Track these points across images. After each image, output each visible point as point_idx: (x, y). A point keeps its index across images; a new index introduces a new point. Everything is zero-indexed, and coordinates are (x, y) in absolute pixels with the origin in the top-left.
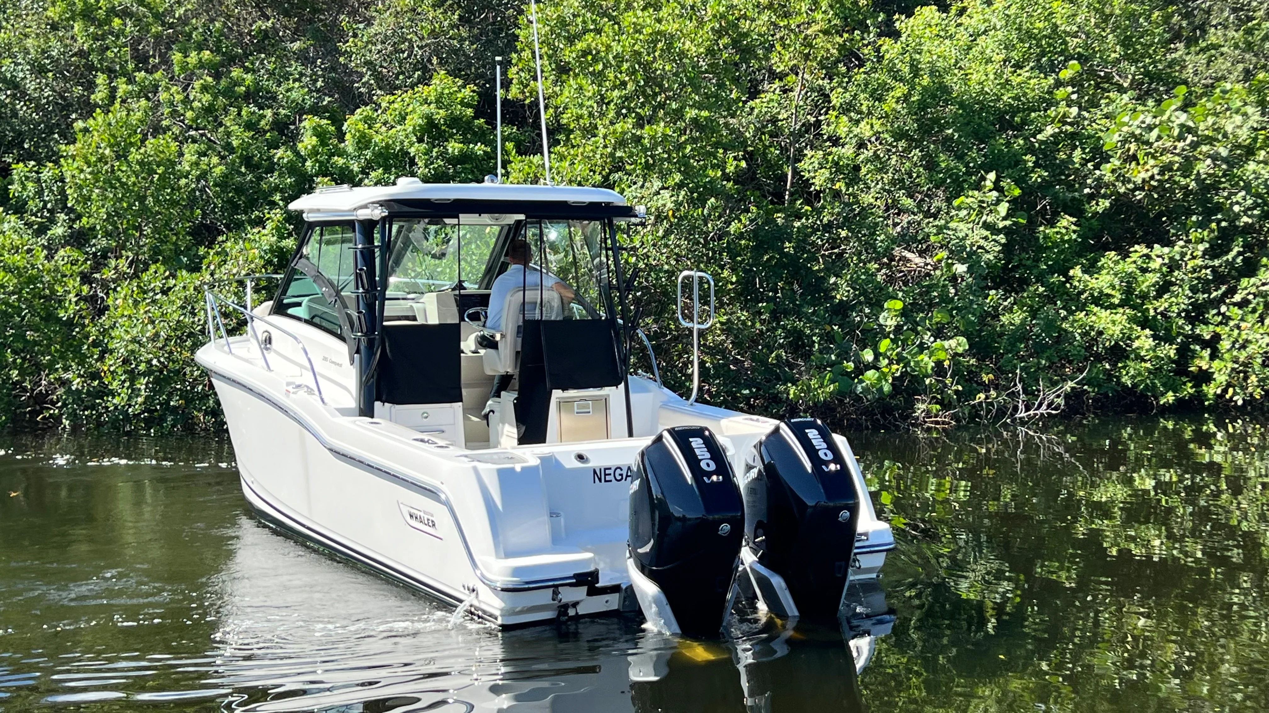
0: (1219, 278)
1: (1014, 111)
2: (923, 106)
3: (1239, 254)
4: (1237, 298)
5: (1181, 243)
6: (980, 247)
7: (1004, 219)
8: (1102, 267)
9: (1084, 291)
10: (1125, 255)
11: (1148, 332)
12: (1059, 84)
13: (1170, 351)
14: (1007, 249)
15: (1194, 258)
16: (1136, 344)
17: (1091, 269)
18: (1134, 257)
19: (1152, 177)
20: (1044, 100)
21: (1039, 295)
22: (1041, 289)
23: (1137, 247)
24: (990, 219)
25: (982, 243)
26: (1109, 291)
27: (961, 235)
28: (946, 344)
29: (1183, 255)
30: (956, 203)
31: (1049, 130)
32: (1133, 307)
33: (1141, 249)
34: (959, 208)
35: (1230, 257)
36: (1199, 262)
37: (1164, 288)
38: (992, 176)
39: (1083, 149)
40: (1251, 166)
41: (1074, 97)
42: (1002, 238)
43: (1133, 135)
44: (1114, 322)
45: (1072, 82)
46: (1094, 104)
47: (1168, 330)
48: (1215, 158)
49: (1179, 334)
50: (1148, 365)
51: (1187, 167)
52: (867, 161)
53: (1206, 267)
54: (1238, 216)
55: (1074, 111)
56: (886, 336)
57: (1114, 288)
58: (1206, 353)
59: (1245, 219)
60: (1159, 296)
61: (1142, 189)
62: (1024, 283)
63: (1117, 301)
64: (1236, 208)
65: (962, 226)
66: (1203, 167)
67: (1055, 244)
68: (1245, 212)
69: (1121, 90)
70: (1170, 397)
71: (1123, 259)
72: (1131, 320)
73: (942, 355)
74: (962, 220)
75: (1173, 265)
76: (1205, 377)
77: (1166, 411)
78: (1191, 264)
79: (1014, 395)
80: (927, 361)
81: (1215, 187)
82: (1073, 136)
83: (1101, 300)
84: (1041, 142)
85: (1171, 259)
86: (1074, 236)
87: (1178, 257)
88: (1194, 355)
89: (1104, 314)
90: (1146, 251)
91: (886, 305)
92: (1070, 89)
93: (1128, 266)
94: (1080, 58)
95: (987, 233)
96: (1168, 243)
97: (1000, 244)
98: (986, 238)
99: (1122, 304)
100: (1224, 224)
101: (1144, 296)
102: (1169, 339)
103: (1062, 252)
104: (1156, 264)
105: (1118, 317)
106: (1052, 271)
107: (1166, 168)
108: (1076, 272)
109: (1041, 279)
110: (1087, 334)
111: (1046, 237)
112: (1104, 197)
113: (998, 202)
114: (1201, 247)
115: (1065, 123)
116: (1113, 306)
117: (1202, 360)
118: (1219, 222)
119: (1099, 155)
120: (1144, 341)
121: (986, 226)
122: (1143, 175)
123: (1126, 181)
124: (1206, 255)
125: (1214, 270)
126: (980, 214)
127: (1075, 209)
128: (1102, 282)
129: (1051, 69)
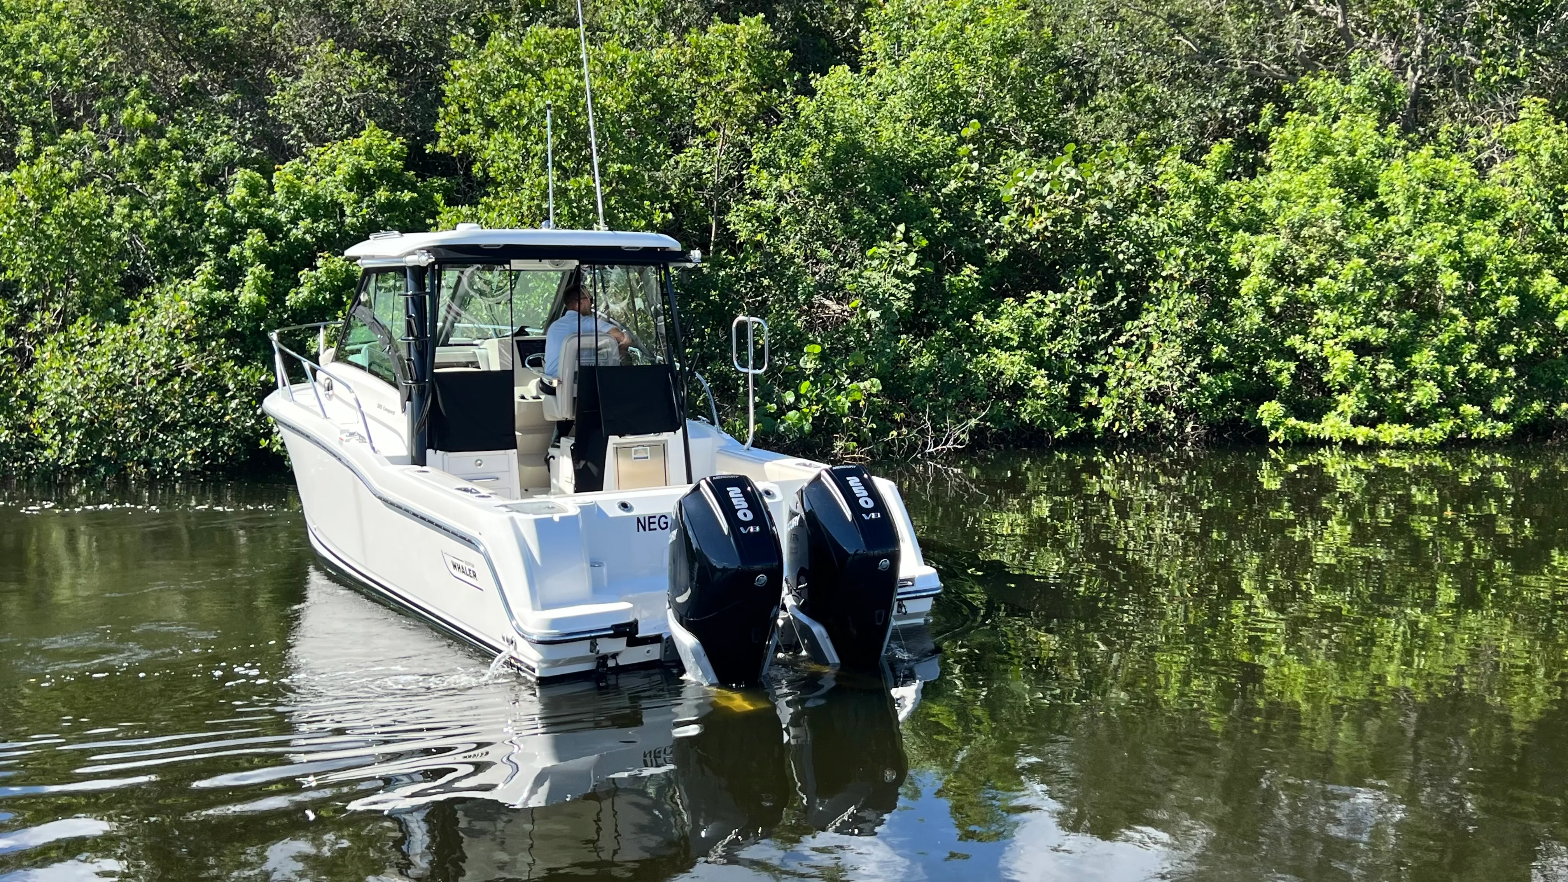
0: (1106, 322)
1: (921, 167)
2: (837, 161)
3: (1123, 299)
4: (1123, 339)
5: (1072, 289)
6: (891, 295)
7: (913, 268)
8: (1002, 312)
9: (985, 335)
10: (1022, 301)
11: (1043, 371)
12: (962, 141)
13: (1063, 389)
14: (916, 296)
15: (1084, 303)
16: (1032, 383)
17: (992, 314)
18: (1031, 302)
19: (1046, 228)
20: (948, 157)
21: (946, 339)
22: (948, 333)
23: (1033, 293)
24: (900, 268)
25: (893, 290)
26: (1008, 334)
27: (874, 283)
28: (862, 385)
29: (1074, 300)
30: (869, 253)
31: (953, 185)
32: (1030, 349)
33: (1037, 295)
34: (872, 258)
35: (1116, 301)
36: (1088, 307)
37: (1057, 331)
38: (902, 228)
39: (985, 203)
40: (1134, 218)
41: (975, 153)
42: (911, 286)
43: (1027, 188)
44: (1013, 363)
45: (972, 140)
46: (994, 159)
47: (1061, 370)
48: (1101, 209)
49: (1071, 373)
50: (1044, 402)
51: (1077, 220)
52: (787, 213)
53: (1095, 312)
54: (1122, 264)
55: (975, 166)
56: (807, 378)
57: (1012, 330)
58: (1095, 391)
59: (1129, 266)
60: (1053, 338)
61: (1037, 239)
62: (932, 328)
63: (1015, 344)
64: (1121, 257)
65: (875, 274)
66: (1092, 219)
67: (960, 292)
68: (1128, 260)
69: (1019, 148)
70: (1064, 431)
71: (1021, 304)
72: (1028, 361)
73: (857, 396)
74: (875, 269)
75: (1065, 310)
76: (1094, 412)
77: (1061, 444)
78: (1080, 309)
79: (923, 432)
80: (844, 402)
81: (1103, 237)
82: (975, 190)
83: (1001, 343)
84: (946, 196)
85: (1064, 304)
86: (977, 284)
87: (1069, 302)
88: (1085, 392)
89: (1004, 355)
90: (1041, 297)
91: (805, 350)
92: (971, 146)
93: (1025, 312)
94: (979, 116)
95: (898, 281)
96: (1059, 289)
97: (909, 292)
98: (897, 286)
99: (1019, 347)
100: (1110, 271)
101: (1040, 339)
102: (1062, 378)
103: (965, 298)
104: (1050, 309)
105: (1016, 359)
106: (957, 315)
107: (1058, 220)
108: (979, 317)
109: (947, 324)
110: (990, 374)
111: (952, 285)
112: (1003, 246)
113: (908, 252)
114: (1090, 293)
115: (967, 178)
116: (1012, 349)
117: (1092, 398)
118: (1105, 270)
119: (998, 208)
120: (1040, 380)
121: (897, 275)
122: (1037, 226)
123: (1022, 232)
124: (1095, 300)
125: (1102, 314)
126: (891, 263)
127: (977, 258)
128: (1002, 326)
129: (954, 128)
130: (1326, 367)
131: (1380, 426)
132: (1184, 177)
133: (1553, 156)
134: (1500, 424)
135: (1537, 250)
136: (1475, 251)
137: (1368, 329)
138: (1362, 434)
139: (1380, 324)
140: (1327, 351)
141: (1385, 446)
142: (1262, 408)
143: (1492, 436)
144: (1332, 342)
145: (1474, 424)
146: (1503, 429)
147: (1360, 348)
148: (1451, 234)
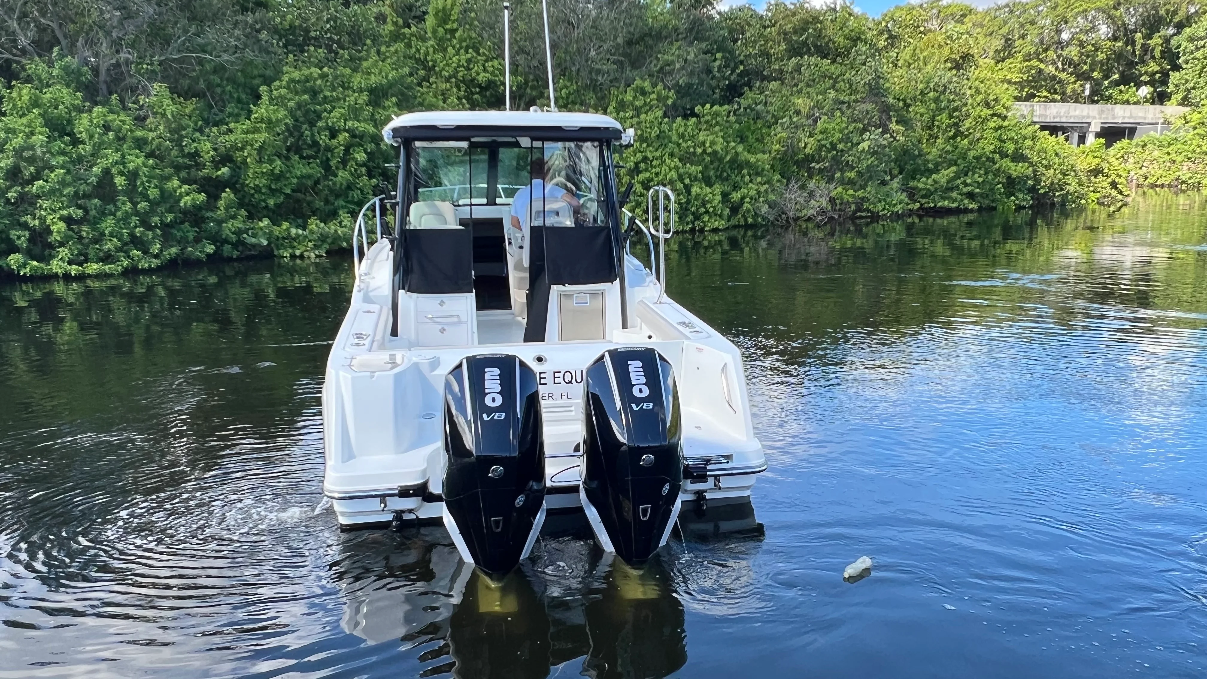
130: (50, 232)
131: (85, 265)
134: (154, 260)
136: (131, 166)
137: (71, 210)
138: (74, 270)
139: (79, 207)
140: (48, 222)
141: (89, 276)
142: (10, 258)
143: (150, 266)
144: (52, 217)
145: (140, 260)
146: (155, 263)
147: (69, 220)
148: (117, 157)
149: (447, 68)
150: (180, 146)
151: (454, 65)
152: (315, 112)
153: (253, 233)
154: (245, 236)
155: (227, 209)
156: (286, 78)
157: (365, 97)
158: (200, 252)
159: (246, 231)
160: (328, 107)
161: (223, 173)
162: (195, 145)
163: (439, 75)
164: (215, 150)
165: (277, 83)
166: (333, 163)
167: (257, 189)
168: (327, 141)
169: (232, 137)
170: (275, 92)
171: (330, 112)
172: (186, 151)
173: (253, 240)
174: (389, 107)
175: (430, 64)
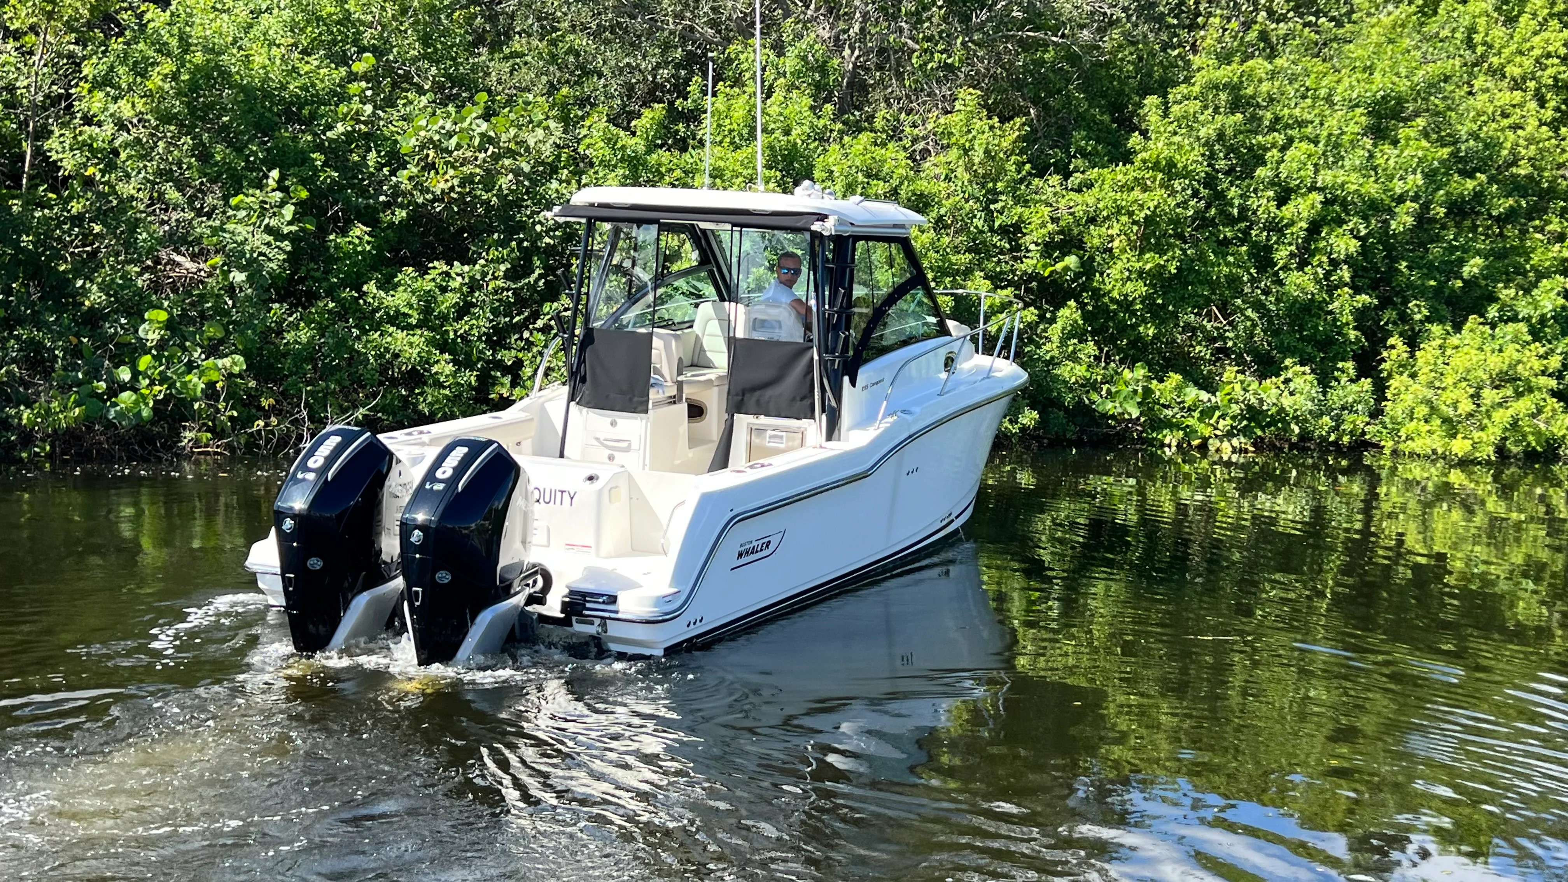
0: (521, 302)
1: (302, 102)
2: (194, 87)
3: (541, 276)
4: (540, 323)
5: (482, 262)
6: (261, 254)
7: (290, 223)
8: (399, 284)
9: (378, 309)
10: (423, 271)
11: (447, 356)
12: (353, 77)
13: (470, 377)
14: (293, 258)
15: (495, 278)
16: (434, 369)
17: (388, 284)
18: (433, 274)
19: (452, 189)
20: (336, 94)
21: (330, 312)
22: (331, 305)
23: (436, 263)
24: (273, 223)
25: (264, 249)
26: (406, 310)
27: (239, 239)
28: (220, 363)
29: (484, 275)
30: (234, 201)
31: (340, 128)
32: (431, 329)
33: (440, 266)
34: (237, 208)
35: (532, 279)
36: (500, 283)
37: (464, 310)
38: (275, 174)
39: (378, 152)
40: (554, 185)
41: (369, 93)
42: (287, 245)
43: (431, 140)
44: (411, 344)
45: (365, 77)
46: (390, 103)
47: (468, 355)
48: (518, 172)
49: (479, 359)
50: (447, 392)
51: (489, 181)
52: (126, 145)
53: (508, 290)
54: (540, 236)
55: (369, 108)
56: (147, 352)
57: (411, 307)
58: (507, 380)
59: (547, 240)
60: (459, 317)
61: (442, 200)
62: (312, 297)
63: (414, 322)
64: (538, 228)
65: (240, 228)
66: (505, 181)
67: (348, 256)
68: (547, 232)
69: (421, 91)
71: (422, 276)
72: (430, 342)
73: (214, 376)
74: (240, 221)
75: (474, 285)
78: (492, 285)
79: (297, 423)
80: (196, 383)
81: (518, 204)
82: (367, 136)
83: (397, 319)
84: (330, 140)
85: (472, 278)
86: (368, 248)
87: (478, 277)
88: (495, 382)
89: (400, 335)
90: (445, 268)
91: (146, 316)
92: (363, 84)
93: (427, 284)
94: (374, 50)
95: (271, 239)
96: (467, 260)
97: (285, 252)
98: (268, 244)
99: (420, 325)
100: (526, 244)
101: (444, 318)
102: (468, 364)
103: (355, 264)
104: (456, 283)
105: (415, 339)
106: (343, 284)
107: (467, 180)
108: (370, 287)
109: (331, 293)
110: (382, 356)
111: (338, 247)
112: (402, 206)
113: (282, 204)
114: (503, 267)
115: (358, 122)
116: (409, 327)
117: (502, 389)
118: (520, 242)
119: (396, 161)
120: (444, 367)
121: (269, 230)
122: (442, 185)
123: (425, 191)
124: (507, 276)
125: (516, 292)
126: (261, 216)
127: (370, 217)
128: (398, 300)
129: (343, 60)
132: (612, 142)
133: (987, 152)
135: (969, 250)
149: (1518, 59)
150: (989, 213)
151: (1537, 52)
152: (1250, 149)
153: (1109, 392)
154: (1095, 397)
155: (1063, 342)
156: (1200, 79)
157: (1360, 117)
158: (1011, 421)
159: (1095, 386)
160: (1280, 139)
161: (1067, 269)
162: (1019, 210)
163: (1498, 73)
164: (1055, 220)
165: (1183, 89)
166: (1281, 255)
167: (1126, 304)
168: (1273, 209)
169: (1089, 197)
170: (1175, 109)
171: (1284, 149)
172: (997, 224)
173: (1109, 405)
174: (1408, 139)
175: (1480, 49)
